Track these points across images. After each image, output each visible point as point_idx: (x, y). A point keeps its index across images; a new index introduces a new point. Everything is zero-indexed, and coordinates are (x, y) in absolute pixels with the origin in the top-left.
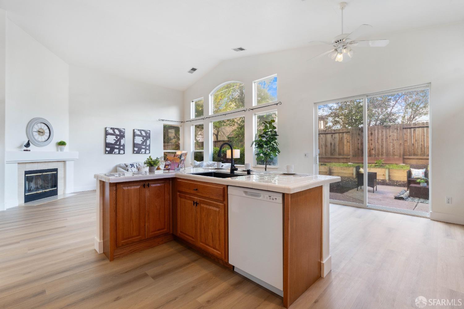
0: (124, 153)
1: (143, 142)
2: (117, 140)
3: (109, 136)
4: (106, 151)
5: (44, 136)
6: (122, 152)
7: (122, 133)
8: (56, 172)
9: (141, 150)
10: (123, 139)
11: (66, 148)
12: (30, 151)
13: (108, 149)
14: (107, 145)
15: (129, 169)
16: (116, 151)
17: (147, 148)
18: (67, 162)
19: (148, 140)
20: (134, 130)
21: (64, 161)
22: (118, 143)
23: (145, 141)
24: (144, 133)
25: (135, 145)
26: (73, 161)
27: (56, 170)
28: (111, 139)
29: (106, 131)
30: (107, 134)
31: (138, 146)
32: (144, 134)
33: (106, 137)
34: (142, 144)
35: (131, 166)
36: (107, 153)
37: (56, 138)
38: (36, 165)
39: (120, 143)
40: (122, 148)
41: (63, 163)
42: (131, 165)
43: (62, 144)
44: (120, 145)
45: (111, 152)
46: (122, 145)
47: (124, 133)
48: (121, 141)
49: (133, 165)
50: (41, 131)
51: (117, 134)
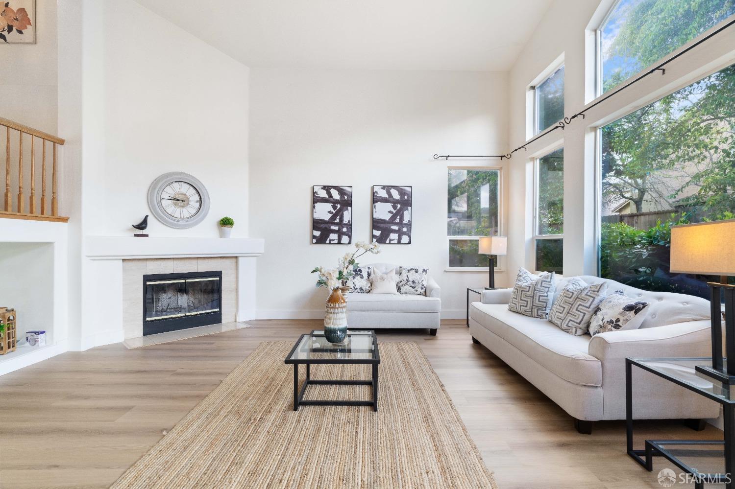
1: (394, 217)
2: (334, 212)
5: (188, 208)
7: (346, 197)
8: (218, 279)
9: (388, 235)
10: (347, 210)
11: (231, 231)
12: (147, 236)
14: (317, 224)
17: (405, 229)
18: (240, 259)
19: (407, 209)
20: (373, 188)
21: (236, 257)
22: (337, 221)
23: (399, 213)
24: (397, 192)
25: (376, 224)
26: (255, 258)
27: (219, 274)
28: (324, 212)
30: (316, 200)
31: (382, 225)
32: (395, 195)
33: (313, 208)
36: (315, 241)
37: (215, 214)
38: (170, 263)
39: (341, 219)
40: (345, 231)
41: (234, 260)
43: (226, 222)
44: (341, 223)
45: (321, 240)
46: (346, 224)
48: (343, 214)
49: (359, 273)
50: (180, 197)
51: (336, 200)
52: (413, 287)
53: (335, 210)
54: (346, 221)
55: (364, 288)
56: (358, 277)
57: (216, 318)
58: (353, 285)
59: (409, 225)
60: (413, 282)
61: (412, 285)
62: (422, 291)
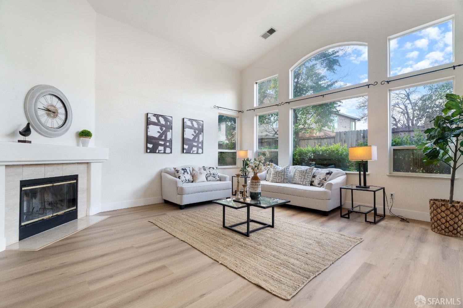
0: (171, 153)
1: (195, 138)
2: (161, 132)
3: (151, 127)
4: (147, 148)
5: (57, 119)
6: (168, 150)
7: (168, 123)
8: (75, 181)
9: (192, 148)
10: (169, 131)
11: (91, 142)
12: (30, 142)
13: (150, 146)
14: (149, 139)
15: (181, 175)
16: (161, 148)
17: (200, 145)
18: (92, 165)
19: (201, 134)
20: (183, 119)
21: (88, 163)
22: (163, 138)
23: (197, 136)
25: (184, 141)
26: (101, 164)
27: (75, 177)
28: (154, 131)
29: (147, 119)
30: (148, 123)
31: (189, 142)
32: (196, 125)
33: (147, 128)
34: (193, 140)
35: (183, 171)
36: (148, 151)
37: (76, 125)
38: (42, 169)
39: (166, 137)
40: (168, 144)
41: (85, 166)
42: (183, 169)
43: (85, 134)
44: (165, 140)
45: (153, 151)
46: (169, 141)
47: (171, 122)
48: (167, 134)
49: (185, 170)
50: (52, 109)
51: (162, 124)
52: (214, 177)
53: (161, 131)
54: (168, 138)
55: (190, 180)
56: (186, 173)
57: (73, 216)
58: (185, 178)
59: (202, 143)
60: (214, 174)
61: (213, 176)
62: (219, 179)
